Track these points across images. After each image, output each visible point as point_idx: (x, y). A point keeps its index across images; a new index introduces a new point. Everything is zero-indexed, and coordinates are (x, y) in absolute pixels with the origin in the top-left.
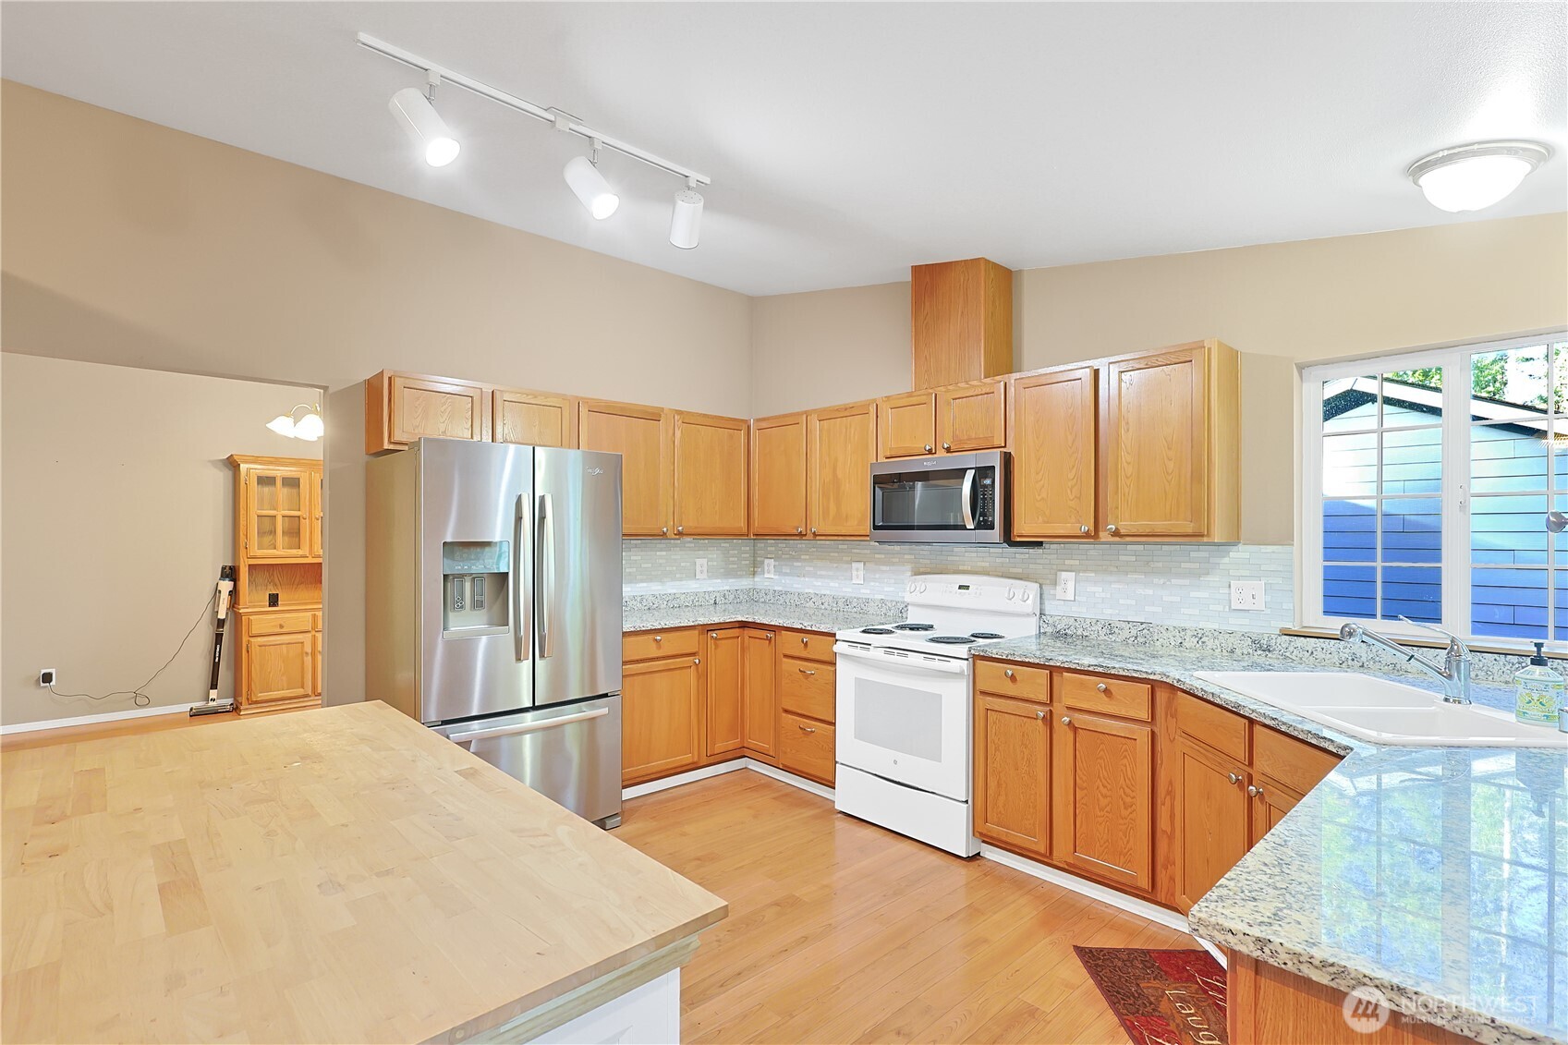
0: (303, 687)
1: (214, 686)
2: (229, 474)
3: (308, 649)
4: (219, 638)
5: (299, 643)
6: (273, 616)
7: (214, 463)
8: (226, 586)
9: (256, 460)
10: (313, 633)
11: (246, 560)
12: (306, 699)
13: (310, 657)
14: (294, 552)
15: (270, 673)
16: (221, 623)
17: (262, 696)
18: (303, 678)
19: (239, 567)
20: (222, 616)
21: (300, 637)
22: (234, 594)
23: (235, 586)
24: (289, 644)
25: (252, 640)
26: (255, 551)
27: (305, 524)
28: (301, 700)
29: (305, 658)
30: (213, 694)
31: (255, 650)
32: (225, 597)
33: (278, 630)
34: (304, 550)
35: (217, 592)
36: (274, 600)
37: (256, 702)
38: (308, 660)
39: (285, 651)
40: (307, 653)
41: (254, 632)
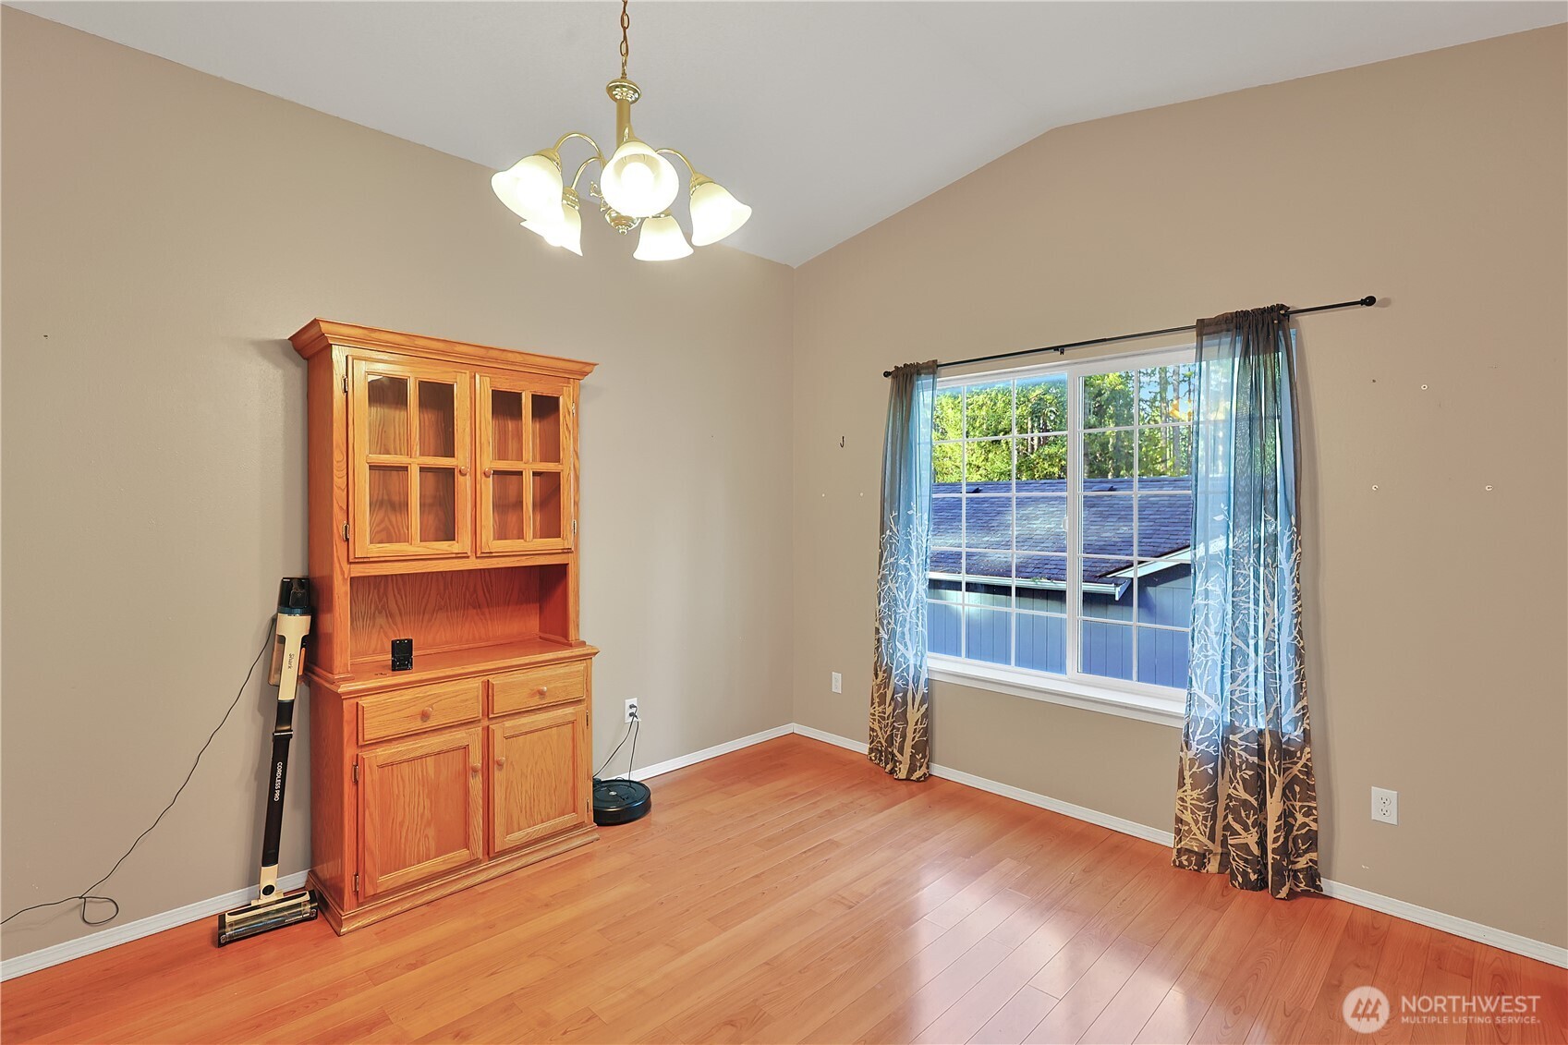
0: (467, 846)
1: (270, 857)
2: (296, 372)
3: (476, 760)
4: (280, 748)
5: (458, 749)
6: (408, 695)
7: (264, 348)
8: (294, 627)
9: (368, 339)
10: (486, 723)
11: (346, 566)
12: (472, 870)
13: (479, 779)
14: (444, 546)
15: (401, 825)
16: (284, 711)
17: (387, 880)
18: (466, 823)
19: (331, 578)
20: (287, 692)
21: (459, 737)
22: (312, 643)
23: (314, 626)
24: (439, 753)
25: (365, 754)
26: (365, 546)
27: (463, 485)
28: (463, 873)
29: (472, 781)
30: (269, 875)
31: (371, 778)
32: (293, 649)
33: (417, 725)
34: (462, 544)
35: (274, 641)
36: (402, 656)
37: (376, 897)
38: (476, 784)
39: (431, 771)
40: (475, 770)
41: (370, 733)
